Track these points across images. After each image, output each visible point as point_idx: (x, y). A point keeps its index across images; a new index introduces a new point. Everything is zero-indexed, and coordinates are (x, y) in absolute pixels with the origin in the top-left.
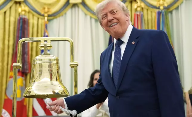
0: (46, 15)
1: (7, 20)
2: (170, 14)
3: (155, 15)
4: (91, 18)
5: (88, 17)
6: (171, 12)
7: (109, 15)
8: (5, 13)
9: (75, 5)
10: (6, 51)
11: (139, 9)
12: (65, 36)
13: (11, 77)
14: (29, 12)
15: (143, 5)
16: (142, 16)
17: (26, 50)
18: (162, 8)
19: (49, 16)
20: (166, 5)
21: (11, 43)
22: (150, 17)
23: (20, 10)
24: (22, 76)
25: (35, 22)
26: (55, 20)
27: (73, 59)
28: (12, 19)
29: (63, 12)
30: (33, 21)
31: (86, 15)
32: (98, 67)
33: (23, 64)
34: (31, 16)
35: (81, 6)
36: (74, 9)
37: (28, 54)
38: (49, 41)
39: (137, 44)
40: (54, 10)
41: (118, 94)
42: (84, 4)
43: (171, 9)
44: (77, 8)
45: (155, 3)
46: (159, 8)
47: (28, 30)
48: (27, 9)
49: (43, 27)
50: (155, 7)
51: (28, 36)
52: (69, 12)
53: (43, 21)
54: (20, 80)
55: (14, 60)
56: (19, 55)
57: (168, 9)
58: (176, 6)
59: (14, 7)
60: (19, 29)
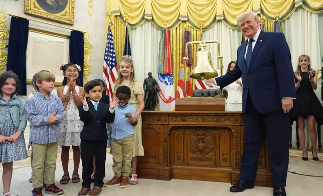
0: (201, 28)
1: (178, 32)
2: (283, 23)
3: (272, 24)
4: (230, 28)
5: (228, 28)
6: (284, 21)
7: (246, 24)
8: (177, 28)
9: (219, 21)
10: (178, 52)
11: (261, 20)
12: (213, 39)
13: (181, 67)
14: (191, 27)
15: (264, 18)
16: (264, 25)
17: (190, 51)
18: (277, 19)
19: (203, 29)
20: (280, 17)
21: (181, 46)
22: (269, 26)
23: (185, 26)
24: (188, 66)
25: (195, 33)
26: (207, 31)
27: (219, 53)
28: (181, 32)
29: (212, 25)
30: (193, 33)
31: (226, 26)
32: (235, 60)
33: (189, 57)
34: (192, 29)
35: (223, 21)
36: (219, 23)
37: (191, 53)
38: (204, 43)
39: (263, 41)
40: (206, 25)
41: (248, 73)
42: (225, 19)
43: (284, 19)
44: (221, 23)
45: (273, 16)
46: (275, 19)
47: (191, 38)
48: (190, 25)
49: (200, 36)
50: (273, 19)
51: (191, 41)
52: (216, 25)
53: (200, 32)
54: (187, 68)
55: (183, 55)
56: (187, 52)
57: (282, 19)
58: (287, 17)
59: (181, 25)
60: (185, 38)
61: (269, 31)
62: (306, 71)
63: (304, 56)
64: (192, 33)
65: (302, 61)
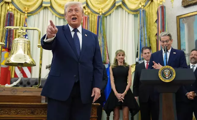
0: (26, 12)
2: (105, 18)
3: (96, 18)
4: (56, 16)
5: (54, 16)
6: (106, 17)
9: (46, 8)
11: (86, 13)
14: (14, 10)
15: (89, 11)
16: (88, 18)
18: (101, 14)
19: (28, 13)
20: (103, 12)
22: (93, 19)
23: (8, 8)
24: (8, 51)
25: (19, 17)
26: (32, 16)
27: (40, 42)
28: (3, 14)
29: (38, 12)
30: (17, 16)
31: (53, 14)
34: (16, 12)
35: (50, 9)
36: (45, 10)
40: (31, 10)
42: (52, 7)
43: (107, 15)
44: (47, 10)
45: (97, 11)
46: (99, 14)
47: (13, 21)
48: (13, 7)
49: (24, 20)
50: (97, 13)
52: (42, 11)
53: (24, 16)
57: (105, 15)
58: (109, 13)
59: (4, 6)
60: (7, 21)
61: (93, 24)
62: (122, 65)
63: (121, 50)
64: (16, 16)
65: (120, 55)
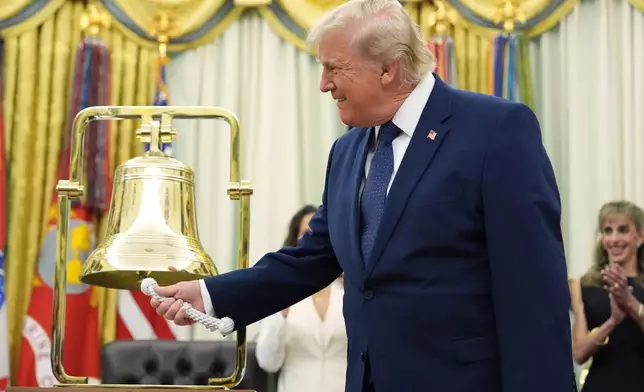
0: (163, 38)
1: (46, 50)
2: (532, 47)
3: (487, 47)
4: (298, 50)
5: (290, 49)
6: (537, 40)
8: (40, 28)
9: (249, 12)
10: (40, 145)
11: (441, 28)
12: (218, 103)
13: (53, 222)
14: (112, 29)
15: (453, 16)
16: (451, 48)
17: (101, 142)
18: (509, 26)
19: (172, 41)
20: (522, 18)
21: (57, 119)
22: (473, 54)
23: (84, 21)
24: (88, 219)
25: (131, 60)
26: (190, 55)
27: (236, 172)
28: (62, 49)
29: (215, 32)
30: (123, 55)
31: (283, 41)
34: (118, 39)
35: (269, 16)
36: (246, 23)
37: (105, 154)
38: (166, 119)
39: (442, 139)
40: (186, 24)
42: (277, 8)
43: (538, 29)
44: (255, 21)
45: (490, 12)
46: (500, 26)
47: (107, 84)
48: (106, 18)
49: (155, 75)
50: (490, 24)
51: (106, 102)
52: (232, 30)
53: (154, 56)
56: (77, 155)
57: (529, 31)
58: (551, 21)
59: (65, 15)
60: (78, 81)
61: (473, 90)
64: (117, 56)
65: (608, 230)
